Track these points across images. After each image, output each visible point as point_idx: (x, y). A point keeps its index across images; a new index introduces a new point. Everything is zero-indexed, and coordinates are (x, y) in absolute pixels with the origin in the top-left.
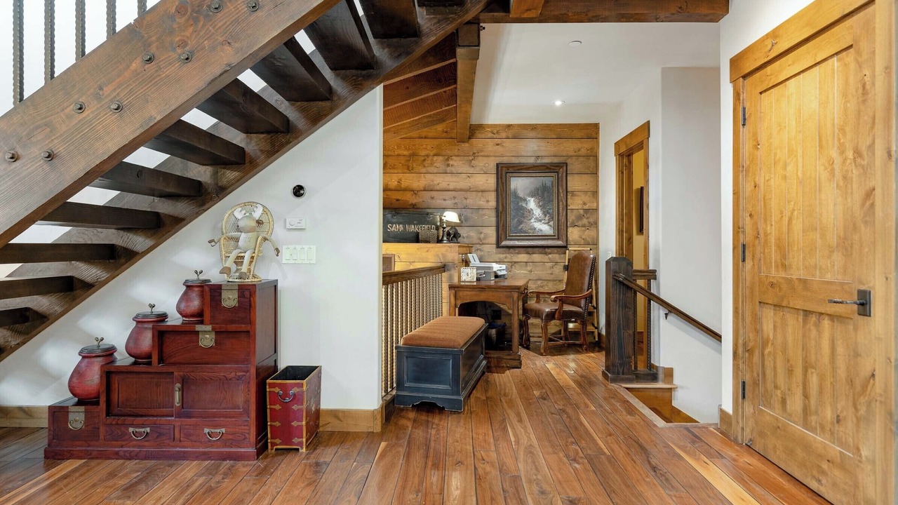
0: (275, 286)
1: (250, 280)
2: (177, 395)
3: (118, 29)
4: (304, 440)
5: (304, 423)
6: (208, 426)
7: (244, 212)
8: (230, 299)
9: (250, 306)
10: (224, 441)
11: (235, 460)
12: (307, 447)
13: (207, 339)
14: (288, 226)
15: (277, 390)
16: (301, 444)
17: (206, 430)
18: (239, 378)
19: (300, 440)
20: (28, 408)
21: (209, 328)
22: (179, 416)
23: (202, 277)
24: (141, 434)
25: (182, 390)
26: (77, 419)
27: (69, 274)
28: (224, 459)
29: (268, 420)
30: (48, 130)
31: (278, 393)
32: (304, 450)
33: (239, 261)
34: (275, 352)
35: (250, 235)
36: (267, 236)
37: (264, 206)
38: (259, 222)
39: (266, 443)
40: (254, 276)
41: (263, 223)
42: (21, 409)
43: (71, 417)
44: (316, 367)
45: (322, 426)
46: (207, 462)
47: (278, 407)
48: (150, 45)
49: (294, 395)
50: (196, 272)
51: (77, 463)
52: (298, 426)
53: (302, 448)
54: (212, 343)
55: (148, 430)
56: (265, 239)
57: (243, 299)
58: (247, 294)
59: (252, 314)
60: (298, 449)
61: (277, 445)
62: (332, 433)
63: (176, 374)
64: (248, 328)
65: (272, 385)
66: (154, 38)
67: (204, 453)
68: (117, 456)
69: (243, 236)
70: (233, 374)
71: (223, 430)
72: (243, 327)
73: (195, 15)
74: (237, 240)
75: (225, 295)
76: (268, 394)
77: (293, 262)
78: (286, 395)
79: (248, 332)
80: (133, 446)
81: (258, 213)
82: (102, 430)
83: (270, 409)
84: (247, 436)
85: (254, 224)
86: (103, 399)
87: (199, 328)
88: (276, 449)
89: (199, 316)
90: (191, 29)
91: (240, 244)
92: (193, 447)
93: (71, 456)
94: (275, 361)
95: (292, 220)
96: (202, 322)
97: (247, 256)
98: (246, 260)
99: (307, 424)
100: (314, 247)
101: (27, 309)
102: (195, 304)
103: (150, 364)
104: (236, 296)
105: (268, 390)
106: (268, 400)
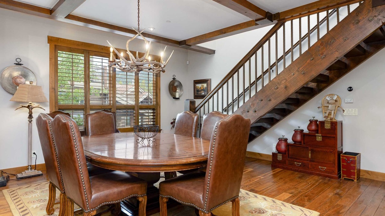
0: (342, 123)
1: (334, 120)
2: (310, 155)
3: (302, 54)
4: (356, 177)
5: (356, 171)
6: (320, 166)
7: (330, 97)
8: (328, 126)
9: (335, 129)
10: (326, 171)
11: (330, 178)
12: (357, 180)
13: (319, 138)
14: (346, 102)
15: (345, 158)
16: (355, 178)
17: (320, 167)
18: (331, 152)
19: (354, 177)
20: (261, 154)
21: (320, 135)
22: (311, 161)
23: (315, 119)
24: (298, 165)
25: (311, 154)
26: (280, 157)
27: (272, 117)
28: (326, 177)
29: (341, 168)
30: (285, 81)
31: (345, 159)
32: (356, 181)
33: (330, 114)
34: (342, 146)
35: (333, 105)
36: (339, 106)
37: (337, 95)
38: (336, 101)
39: (341, 175)
40: (335, 120)
41: (337, 101)
42: (259, 154)
43: (278, 156)
44: (359, 154)
45: (361, 176)
46: (321, 177)
47: (345, 164)
48: (312, 55)
49: (352, 161)
50: (313, 117)
51: (280, 170)
52: (353, 172)
53: (355, 180)
54: (321, 140)
55: (301, 164)
56: (339, 107)
57: (332, 127)
58: (334, 125)
59: (336, 131)
60: (353, 180)
61: (344, 177)
62: (366, 179)
63: (309, 148)
64: (334, 136)
65: (343, 156)
66: (314, 53)
67: (319, 174)
68: (291, 170)
69: (330, 106)
70: (329, 151)
71: (326, 168)
72: (333, 136)
73: (326, 45)
74: (328, 107)
75: (326, 125)
76: (341, 159)
77: (348, 115)
78: (348, 160)
79: (334, 137)
80: (297, 168)
81: (335, 98)
82: (287, 161)
83: (342, 164)
84: (334, 171)
85: (334, 101)
86: (287, 153)
87: (317, 135)
88: (344, 178)
89: (317, 131)
90: (325, 49)
91: (329, 108)
92: (315, 171)
93: (279, 167)
94: (342, 149)
95: (348, 100)
96: (318, 133)
97: (333, 112)
98: (332, 114)
99: (357, 172)
100: (357, 109)
101: (261, 126)
102: (313, 127)
103: (301, 144)
104: (330, 125)
105: (341, 158)
106: (341, 161)
